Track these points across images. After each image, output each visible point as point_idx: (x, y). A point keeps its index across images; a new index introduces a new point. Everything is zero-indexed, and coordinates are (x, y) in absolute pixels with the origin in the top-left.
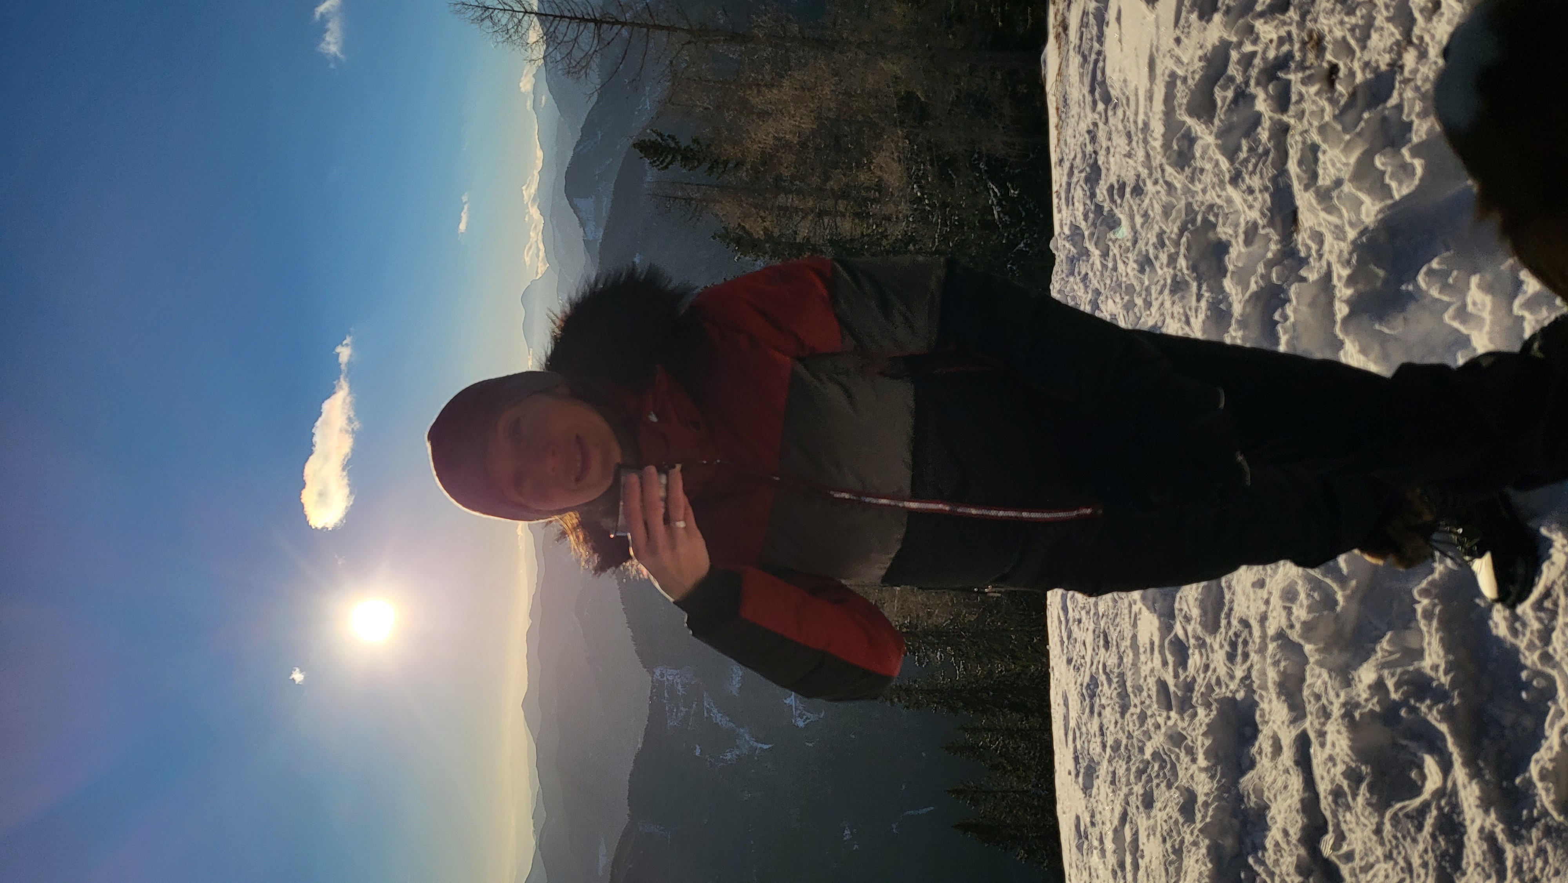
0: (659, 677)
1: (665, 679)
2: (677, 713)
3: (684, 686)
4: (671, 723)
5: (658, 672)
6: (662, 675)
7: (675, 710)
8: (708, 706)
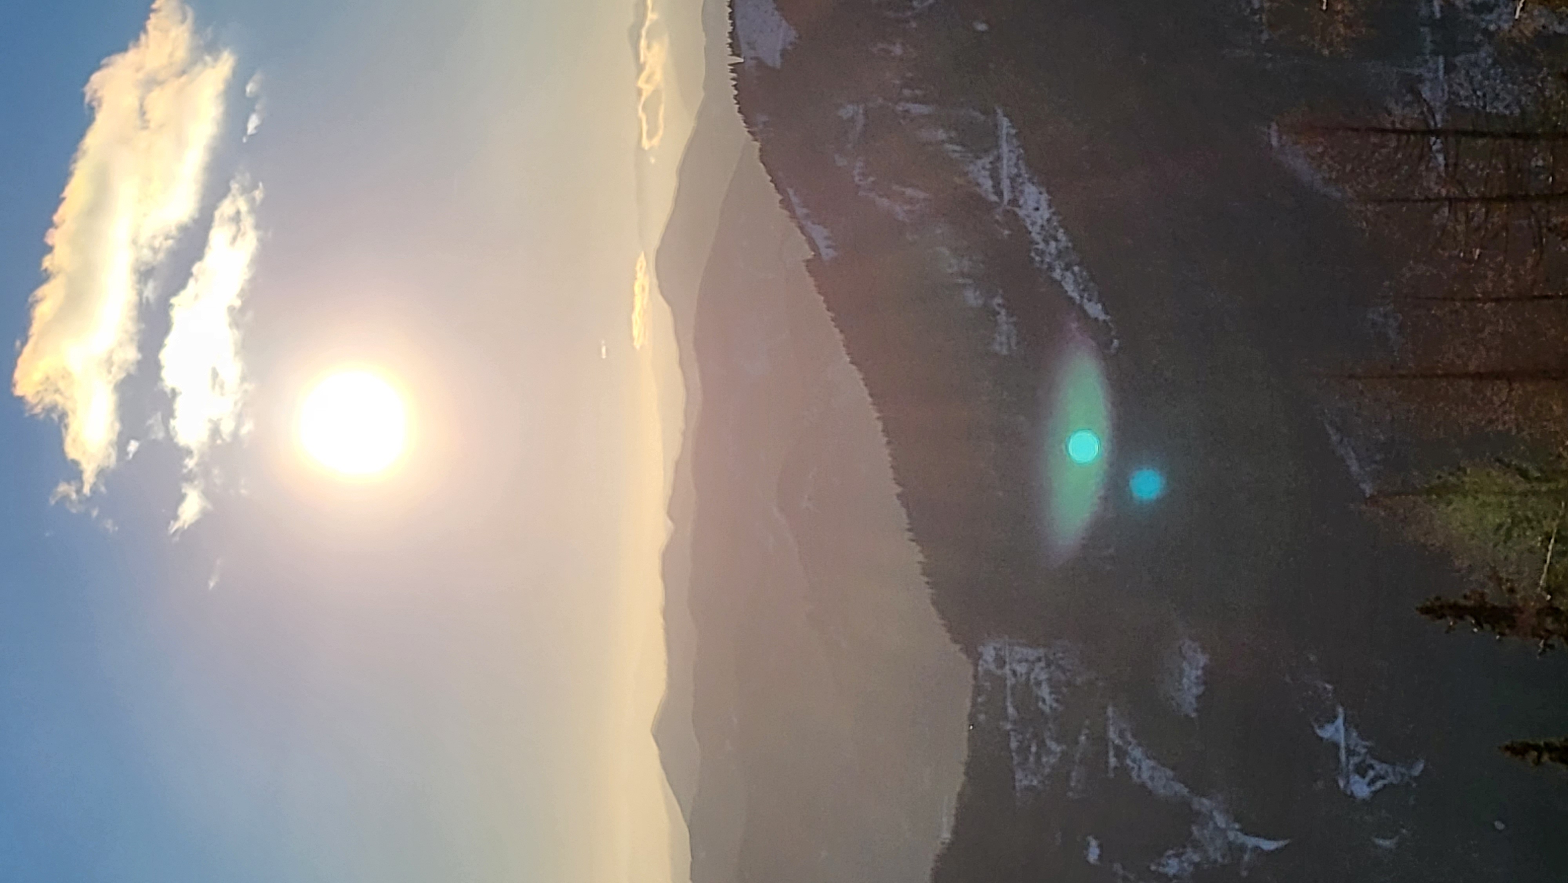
0: (992, 667)
1: (1007, 669)
2: (1038, 756)
3: (1055, 688)
4: (1022, 780)
5: (989, 653)
6: (1001, 662)
7: (1034, 749)
8: (1117, 741)
